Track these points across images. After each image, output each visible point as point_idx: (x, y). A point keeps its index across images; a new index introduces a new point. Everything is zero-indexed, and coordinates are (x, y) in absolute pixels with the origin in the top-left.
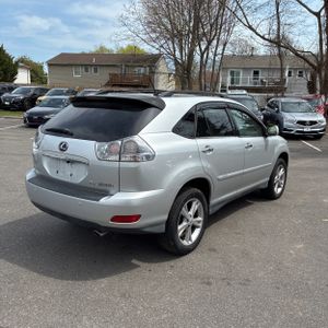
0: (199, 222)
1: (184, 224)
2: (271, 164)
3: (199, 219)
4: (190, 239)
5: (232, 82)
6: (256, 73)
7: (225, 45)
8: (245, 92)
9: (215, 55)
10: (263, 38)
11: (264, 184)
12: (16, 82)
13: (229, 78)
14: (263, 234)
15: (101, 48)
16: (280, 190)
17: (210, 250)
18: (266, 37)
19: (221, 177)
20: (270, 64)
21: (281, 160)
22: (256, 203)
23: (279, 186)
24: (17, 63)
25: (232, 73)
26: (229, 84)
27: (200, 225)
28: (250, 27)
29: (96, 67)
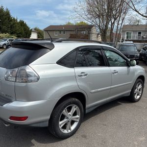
0: (77, 118)
1: (65, 120)
2: (132, 82)
3: (78, 116)
4: (70, 129)
5: (127, 37)
6: (140, 33)
7: (123, 20)
8: (132, 42)
9: (118, 24)
10: (142, 15)
11: (128, 93)
12: (31, 38)
13: (126, 36)
14: (121, 127)
15: (69, 23)
16: (138, 97)
17: (82, 136)
18: (144, 15)
19: (93, 91)
20: (146, 29)
21: (140, 80)
22: (123, 104)
23: (138, 95)
24: (31, 30)
25: (127, 33)
26: (125, 39)
27: (78, 120)
28: (136, 11)
29: (64, 31)
